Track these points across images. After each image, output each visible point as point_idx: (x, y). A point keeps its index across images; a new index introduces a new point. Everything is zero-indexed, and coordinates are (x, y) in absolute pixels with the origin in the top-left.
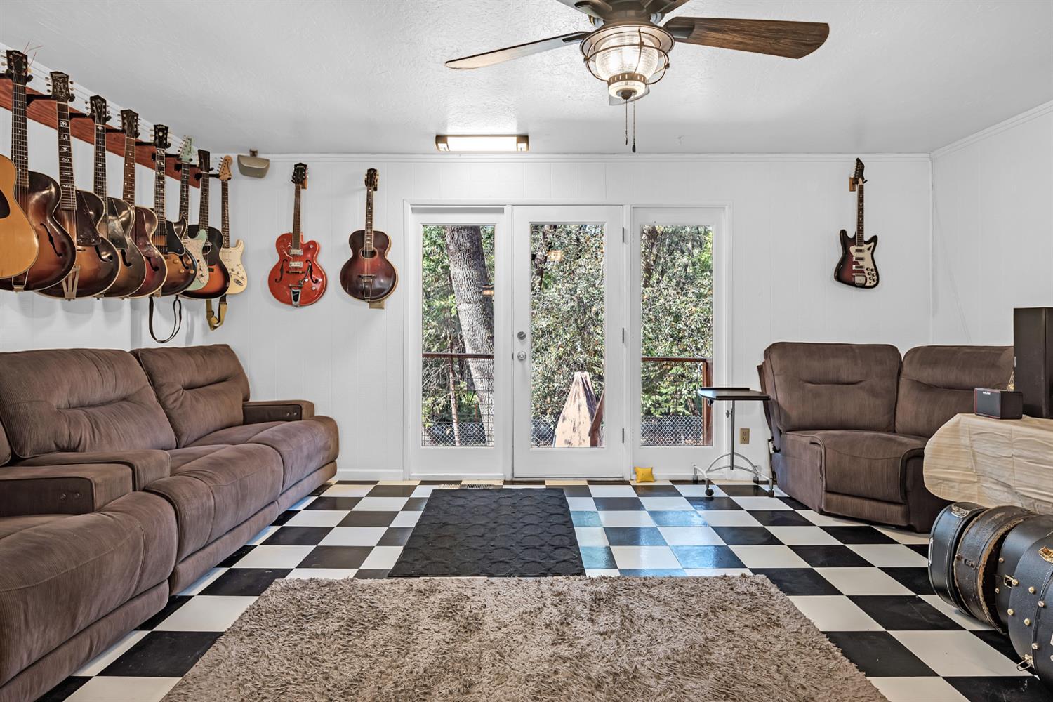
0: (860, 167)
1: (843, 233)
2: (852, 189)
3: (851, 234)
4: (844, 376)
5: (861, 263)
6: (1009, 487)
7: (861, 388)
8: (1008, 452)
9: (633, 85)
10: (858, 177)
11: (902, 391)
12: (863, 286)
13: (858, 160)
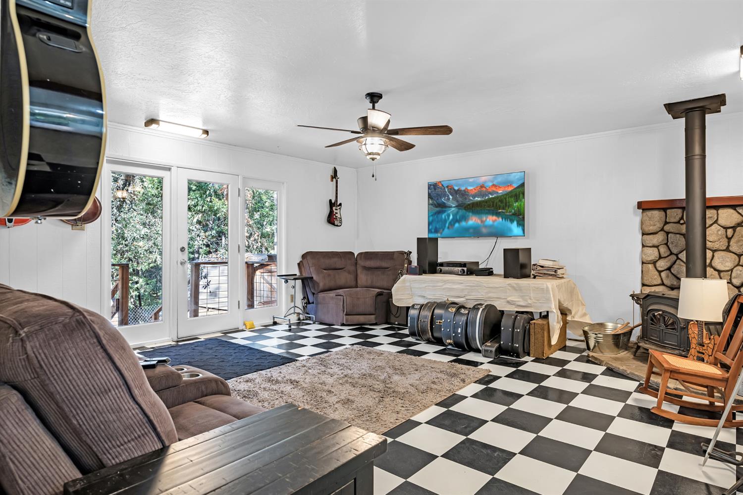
0: (335, 171)
1: (330, 201)
2: (332, 181)
3: (333, 202)
4: (338, 266)
5: (337, 215)
6: (424, 297)
7: (345, 271)
8: (424, 285)
9: (375, 156)
10: (335, 176)
11: (359, 271)
12: (337, 226)
13: (335, 168)
